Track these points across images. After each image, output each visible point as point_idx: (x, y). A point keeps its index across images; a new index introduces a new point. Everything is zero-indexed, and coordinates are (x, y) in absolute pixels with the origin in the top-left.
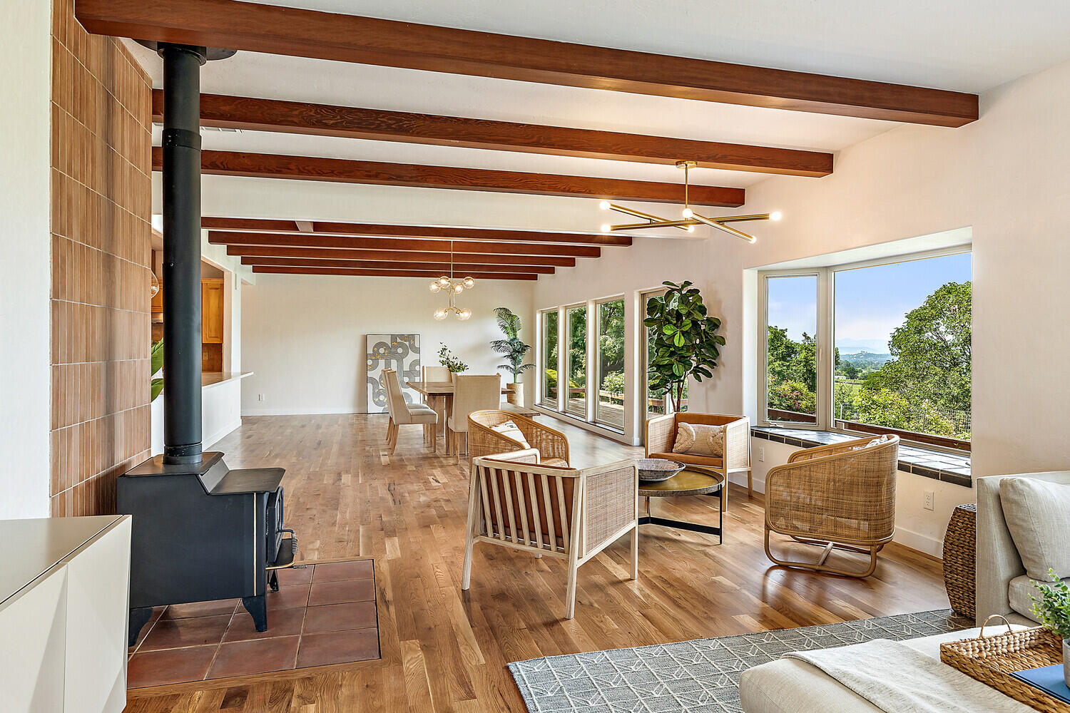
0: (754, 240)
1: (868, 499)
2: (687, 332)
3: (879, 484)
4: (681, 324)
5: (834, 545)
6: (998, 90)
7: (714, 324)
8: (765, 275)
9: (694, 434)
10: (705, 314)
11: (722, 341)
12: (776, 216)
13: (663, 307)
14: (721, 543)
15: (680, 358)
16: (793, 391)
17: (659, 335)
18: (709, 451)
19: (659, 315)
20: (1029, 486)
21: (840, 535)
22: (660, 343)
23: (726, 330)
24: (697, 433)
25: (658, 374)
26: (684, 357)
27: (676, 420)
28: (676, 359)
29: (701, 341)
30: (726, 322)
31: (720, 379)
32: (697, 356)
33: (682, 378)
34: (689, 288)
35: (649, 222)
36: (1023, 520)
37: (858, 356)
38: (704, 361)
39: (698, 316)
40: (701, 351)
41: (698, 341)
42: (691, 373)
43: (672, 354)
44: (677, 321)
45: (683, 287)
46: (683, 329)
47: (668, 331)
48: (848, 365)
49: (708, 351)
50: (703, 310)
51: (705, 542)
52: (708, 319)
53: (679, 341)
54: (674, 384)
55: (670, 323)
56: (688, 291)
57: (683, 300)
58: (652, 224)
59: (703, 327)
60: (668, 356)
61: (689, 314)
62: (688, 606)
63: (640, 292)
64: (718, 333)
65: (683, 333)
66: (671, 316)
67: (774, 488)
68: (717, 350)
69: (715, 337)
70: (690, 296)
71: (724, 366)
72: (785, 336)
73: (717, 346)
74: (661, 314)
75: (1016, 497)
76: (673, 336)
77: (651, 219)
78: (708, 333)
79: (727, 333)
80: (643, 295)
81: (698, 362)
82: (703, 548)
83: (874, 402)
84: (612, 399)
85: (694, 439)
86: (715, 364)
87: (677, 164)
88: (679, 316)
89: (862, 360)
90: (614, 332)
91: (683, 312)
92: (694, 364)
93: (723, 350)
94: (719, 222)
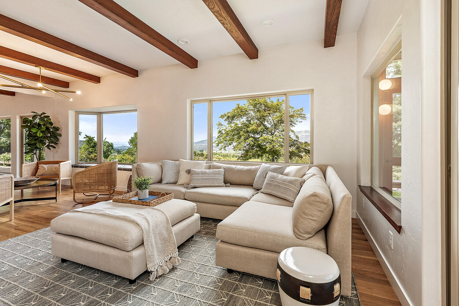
0: (71, 100)
1: (108, 178)
2: (43, 131)
3: (111, 173)
4: (41, 128)
5: (99, 195)
6: (143, 70)
7: (57, 129)
8: (78, 113)
9: (46, 168)
10: (53, 125)
11: (60, 135)
12: (79, 92)
13: (31, 121)
14: (56, 202)
15: (41, 141)
16: (95, 157)
17: (29, 132)
18: (53, 174)
19: (29, 124)
20: (142, 164)
21: (100, 189)
22: (30, 135)
23: (62, 131)
24: (48, 168)
25: (29, 147)
26: (42, 141)
27: (38, 164)
28: (38, 142)
29: (51, 135)
30: (62, 129)
31: (59, 148)
32: (48, 140)
33: (41, 149)
34: (45, 115)
35: (21, 86)
36: (141, 173)
37: (121, 147)
38: (52, 142)
39: (49, 126)
40: (50, 139)
41: (49, 135)
42: (46, 147)
43: (36, 140)
44: (39, 127)
45: (42, 114)
46: (41, 130)
47: (34, 130)
48: (118, 150)
49: (54, 138)
50: (51, 124)
51: (49, 203)
52: (53, 127)
53: (40, 134)
54: (37, 151)
55: (34, 127)
56: (44, 116)
57: (42, 119)
58: (23, 87)
59: (51, 130)
60: (34, 140)
61: (44, 125)
62: (38, 222)
63: (20, 116)
64: (58, 132)
65: (42, 132)
66: (36, 125)
67: (76, 179)
68: (58, 138)
69: (57, 134)
70: (45, 118)
71: (61, 144)
72: (94, 140)
73: (58, 137)
74: (30, 124)
75: (140, 168)
76: (36, 133)
77: (22, 85)
78: (54, 132)
79: (62, 133)
80: (21, 117)
81: (49, 143)
82: (48, 205)
83: (123, 159)
84: (5, 164)
85: (47, 170)
86: (57, 144)
87: (35, 66)
88: (39, 125)
89: (123, 148)
90: (6, 135)
91: (42, 124)
92: (47, 144)
93: (61, 139)
94: (55, 91)
